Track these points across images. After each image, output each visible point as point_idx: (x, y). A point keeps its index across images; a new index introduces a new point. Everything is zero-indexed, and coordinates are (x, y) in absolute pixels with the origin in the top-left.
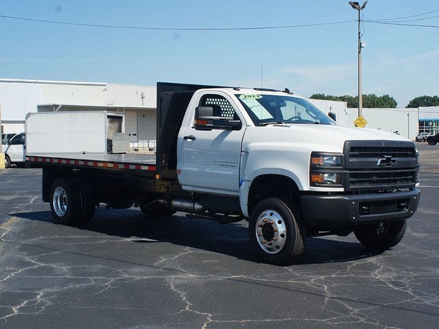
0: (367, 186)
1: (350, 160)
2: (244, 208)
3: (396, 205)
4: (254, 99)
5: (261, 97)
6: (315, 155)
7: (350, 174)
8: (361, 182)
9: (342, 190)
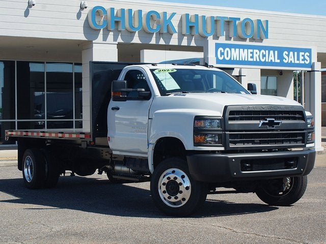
0: (250, 145)
1: (229, 123)
2: (151, 168)
3: (283, 163)
4: (167, 73)
5: (175, 71)
6: (198, 118)
7: (230, 134)
8: (244, 142)
9: (223, 149)
